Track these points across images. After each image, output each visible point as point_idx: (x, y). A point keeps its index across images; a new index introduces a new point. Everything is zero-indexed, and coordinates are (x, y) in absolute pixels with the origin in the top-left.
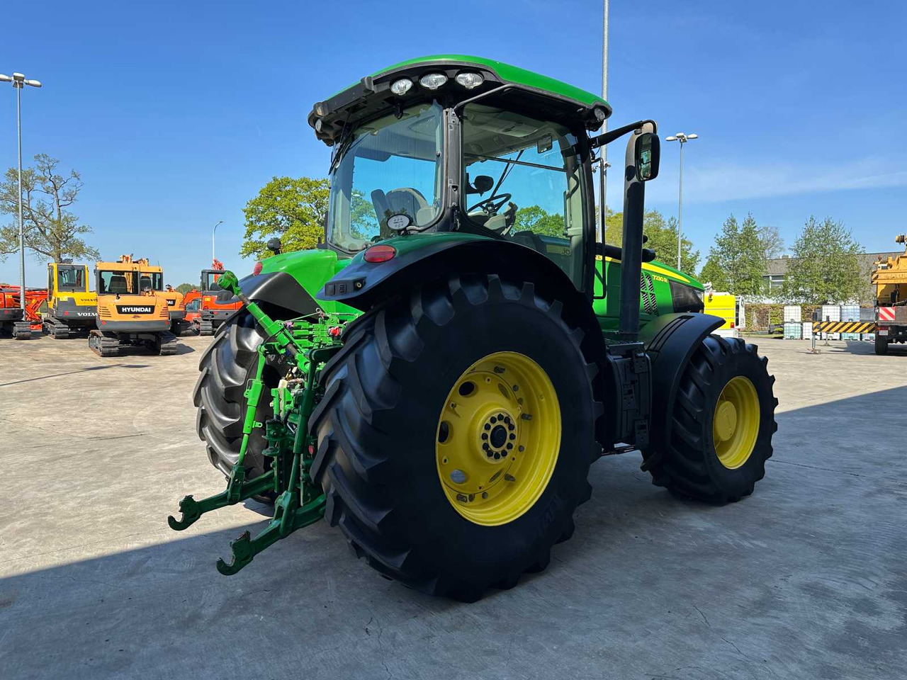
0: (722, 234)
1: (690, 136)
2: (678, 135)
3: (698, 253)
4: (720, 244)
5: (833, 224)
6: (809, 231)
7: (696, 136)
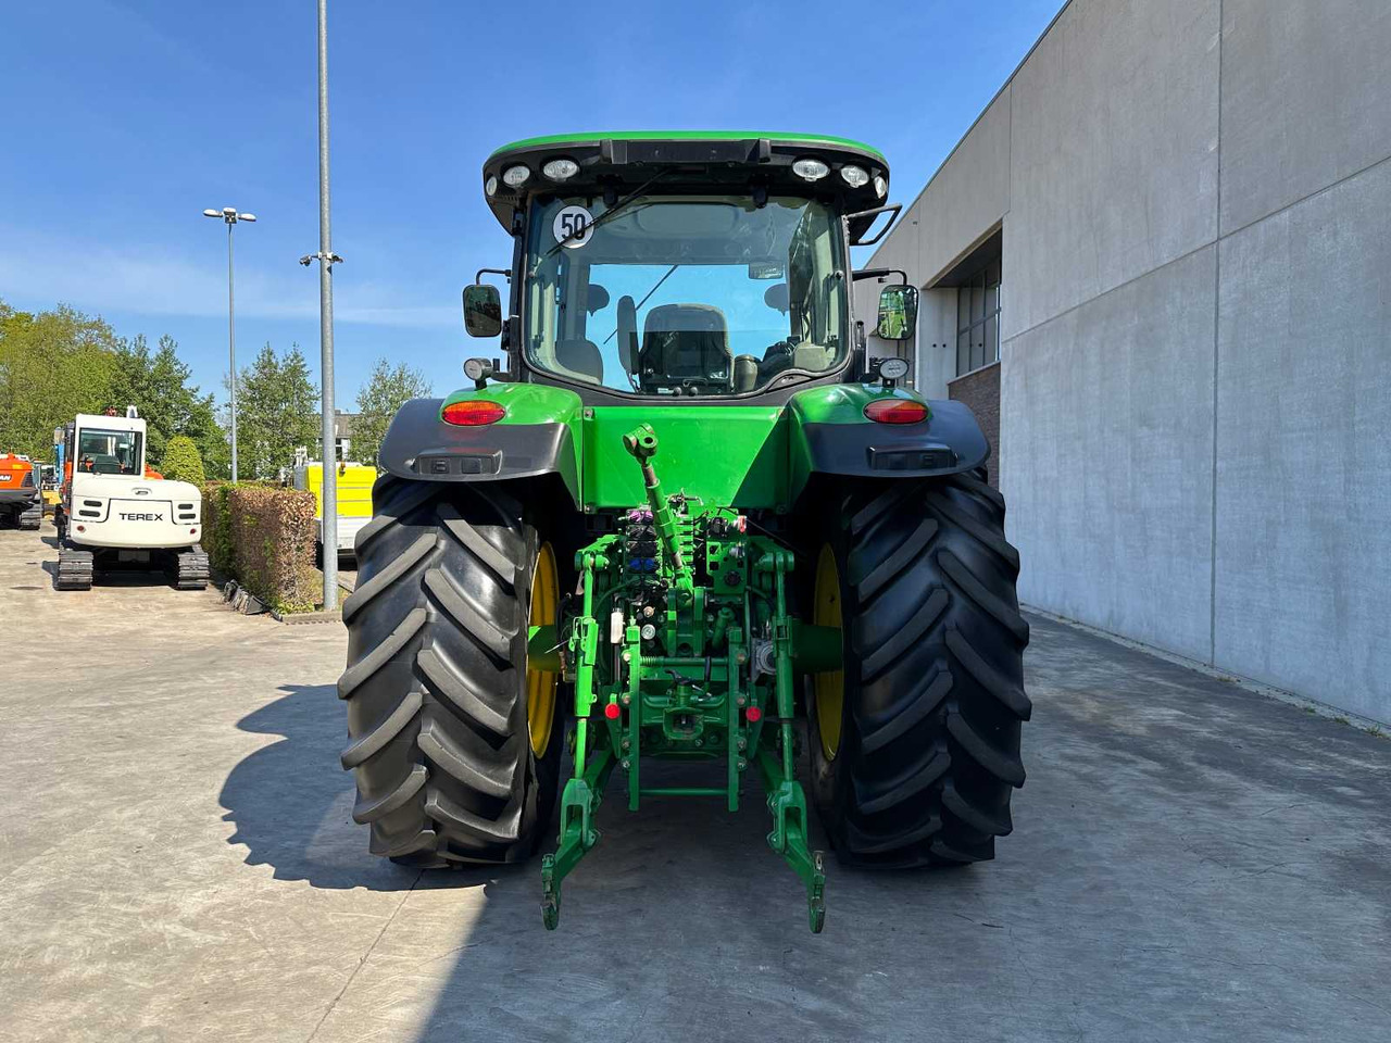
0: (253, 373)
1: (244, 216)
2: (226, 209)
3: (211, 397)
4: (251, 387)
5: (411, 373)
6: (380, 378)
7: (253, 217)
